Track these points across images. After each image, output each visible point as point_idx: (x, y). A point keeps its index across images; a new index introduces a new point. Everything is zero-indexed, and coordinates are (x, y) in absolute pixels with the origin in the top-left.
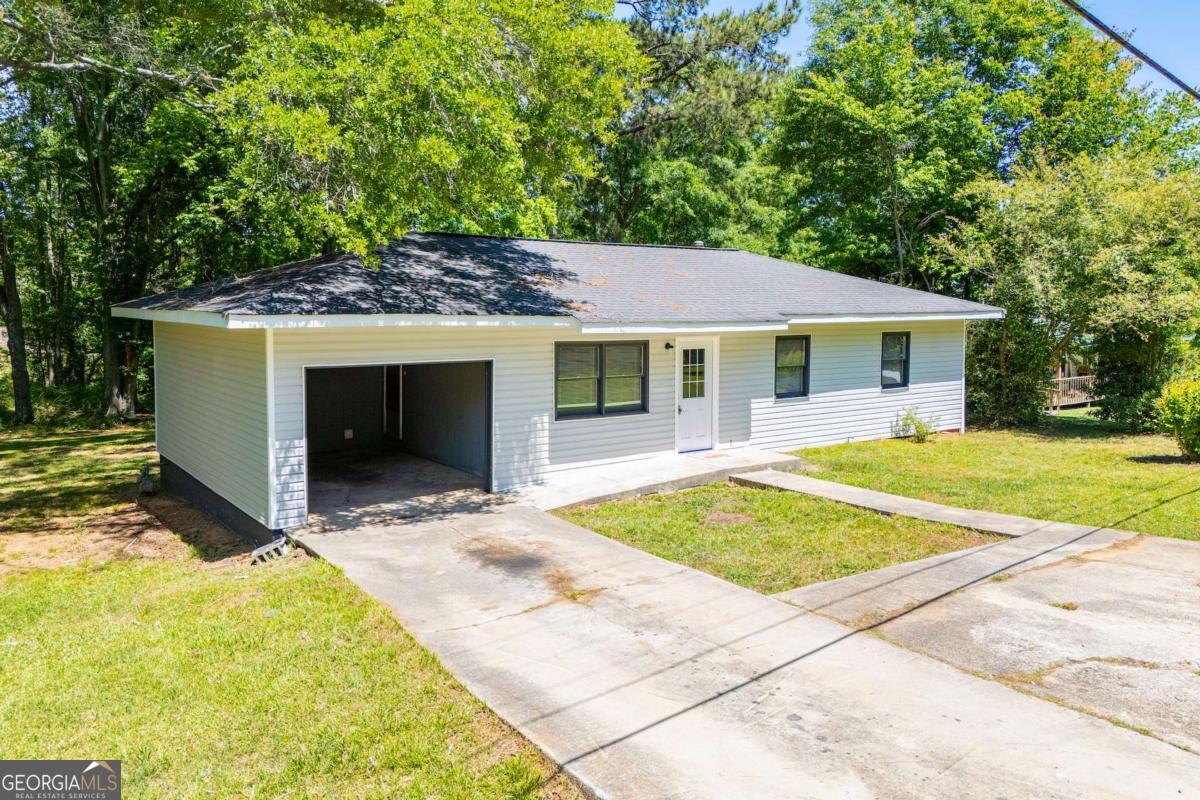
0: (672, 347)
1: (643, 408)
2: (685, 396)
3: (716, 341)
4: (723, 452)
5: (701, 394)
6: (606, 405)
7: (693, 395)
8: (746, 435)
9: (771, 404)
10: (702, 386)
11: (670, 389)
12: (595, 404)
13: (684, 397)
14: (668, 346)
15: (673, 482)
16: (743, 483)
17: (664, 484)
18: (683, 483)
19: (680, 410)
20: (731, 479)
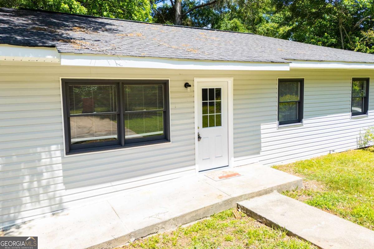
0: (190, 86)
1: (165, 138)
2: (205, 125)
3: (230, 81)
4: (236, 170)
5: (219, 124)
6: (126, 137)
7: (212, 125)
8: (257, 150)
9: (275, 130)
10: (219, 117)
11: (190, 121)
12: (116, 136)
13: (203, 127)
14: (187, 85)
15: (174, 219)
16: (250, 214)
17: (164, 223)
18: (187, 218)
19: (199, 138)
20: (238, 206)
